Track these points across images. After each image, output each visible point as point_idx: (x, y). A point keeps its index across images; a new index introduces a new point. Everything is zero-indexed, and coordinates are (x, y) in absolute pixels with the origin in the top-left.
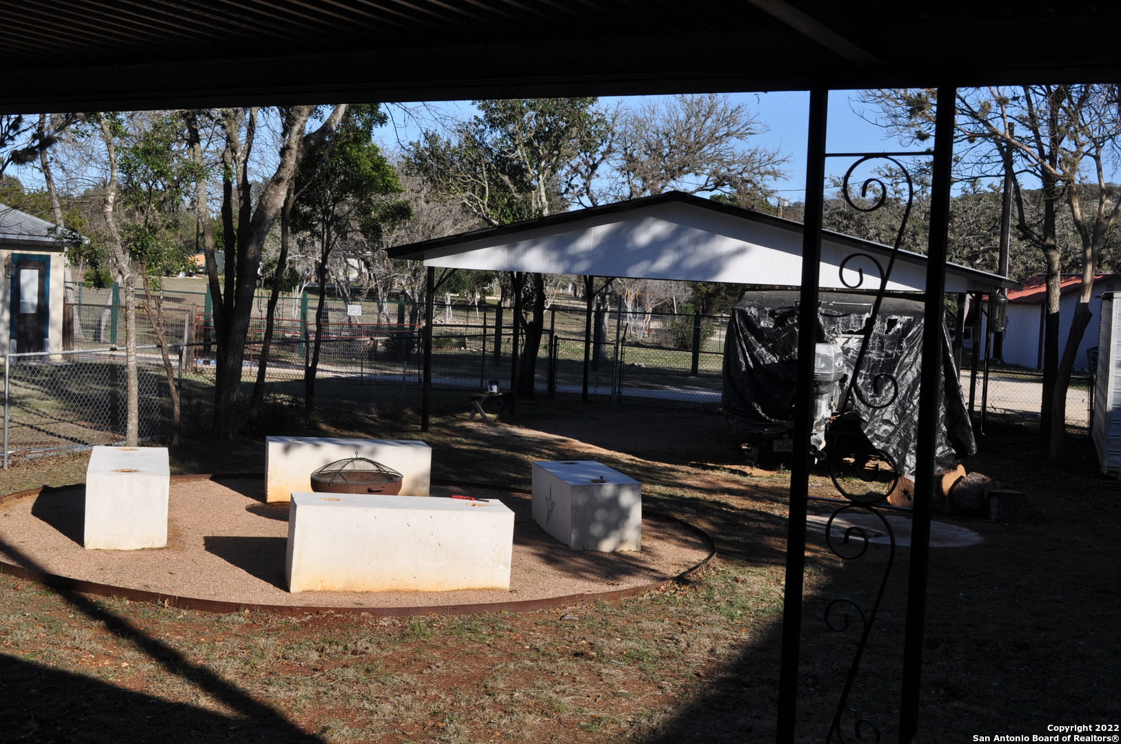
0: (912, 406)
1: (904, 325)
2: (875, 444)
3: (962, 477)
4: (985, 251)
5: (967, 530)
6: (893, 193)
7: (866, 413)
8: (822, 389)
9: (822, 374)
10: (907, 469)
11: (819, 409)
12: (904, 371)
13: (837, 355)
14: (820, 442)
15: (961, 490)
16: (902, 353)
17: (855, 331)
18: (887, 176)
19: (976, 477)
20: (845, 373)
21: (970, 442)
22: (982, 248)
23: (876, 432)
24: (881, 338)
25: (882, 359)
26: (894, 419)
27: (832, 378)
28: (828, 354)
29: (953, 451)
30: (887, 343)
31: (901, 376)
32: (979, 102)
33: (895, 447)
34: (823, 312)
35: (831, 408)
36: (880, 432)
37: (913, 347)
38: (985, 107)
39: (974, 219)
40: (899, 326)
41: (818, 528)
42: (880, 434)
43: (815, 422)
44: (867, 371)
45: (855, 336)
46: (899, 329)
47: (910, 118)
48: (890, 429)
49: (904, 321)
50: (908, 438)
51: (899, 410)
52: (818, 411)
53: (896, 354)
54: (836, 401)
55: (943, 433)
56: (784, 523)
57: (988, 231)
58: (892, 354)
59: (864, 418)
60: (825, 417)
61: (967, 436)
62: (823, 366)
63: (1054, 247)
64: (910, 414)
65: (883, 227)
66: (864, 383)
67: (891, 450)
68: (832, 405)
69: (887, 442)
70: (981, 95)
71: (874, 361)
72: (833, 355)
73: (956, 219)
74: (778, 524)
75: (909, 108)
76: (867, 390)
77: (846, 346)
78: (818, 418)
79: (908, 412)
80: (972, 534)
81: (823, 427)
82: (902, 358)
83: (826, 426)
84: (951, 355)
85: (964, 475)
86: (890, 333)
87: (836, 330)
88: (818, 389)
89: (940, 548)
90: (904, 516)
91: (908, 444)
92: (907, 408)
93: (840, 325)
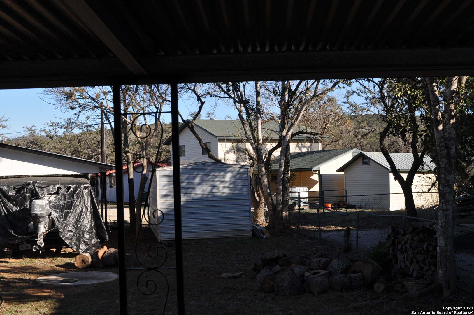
0: (80, 223)
1: (74, 188)
2: (66, 241)
3: (106, 251)
4: (95, 155)
5: (112, 273)
6: (54, 133)
7: (61, 228)
8: (41, 220)
9: (40, 213)
10: (81, 250)
11: (40, 229)
12: (76, 208)
13: (46, 204)
14: (42, 244)
15: (107, 257)
16: (74, 201)
17: (53, 193)
18: (51, 125)
19: (112, 250)
20: (50, 212)
21: (105, 236)
22: (93, 154)
23: (66, 236)
24: (64, 195)
25: (66, 204)
26: (73, 229)
27: (45, 215)
28: (42, 204)
29: (99, 240)
30: (67, 197)
31: (74, 210)
32: (95, 93)
33: (75, 241)
34: (38, 186)
35: (45, 228)
36: (67, 236)
37: (79, 198)
38: (98, 95)
39: (90, 142)
40: (72, 189)
41: (48, 282)
42: (68, 237)
43: (39, 235)
44: (60, 210)
45: (53, 195)
46: (72, 191)
47: (67, 100)
48: (72, 234)
49: (74, 187)
50: (80, 237)
51: (75, 225)
52: (40, 230)
53: (72, 201)
54: (47, 224)
55: (94, 233)
56: (32, 282)
57: (96, 147)
58: (70, 201)
59: (60, 231)
60: (43, 232)
61: (104, 233)
62: (41, 209)
63: (129, 152)
64: (80, 227)
65: (52, 147)
66: (59, 215)
67: (73, 243)
68: (46, 226)
69: (71, 240)
70: (96, 91)
71: (62, 205)
72: (44, 204)
73: (82, 143)
74: (29, 283)
75: (66, 96)
76: (60, 218)
77: (49, 200)
78: (40, 233)
79: (79, 226)
80: (114, 274)
81: (42, 237)
82: (74, 203)
83: (44, 236)
84: (95, 200)
85: (107, 250)
86: (68, 193)
87: (44, 193)
88: (39, 220)
89: (103, 283)
90: (84, 271)
91: (80, 239)
92: (78, 224)
93: (46, 191)
